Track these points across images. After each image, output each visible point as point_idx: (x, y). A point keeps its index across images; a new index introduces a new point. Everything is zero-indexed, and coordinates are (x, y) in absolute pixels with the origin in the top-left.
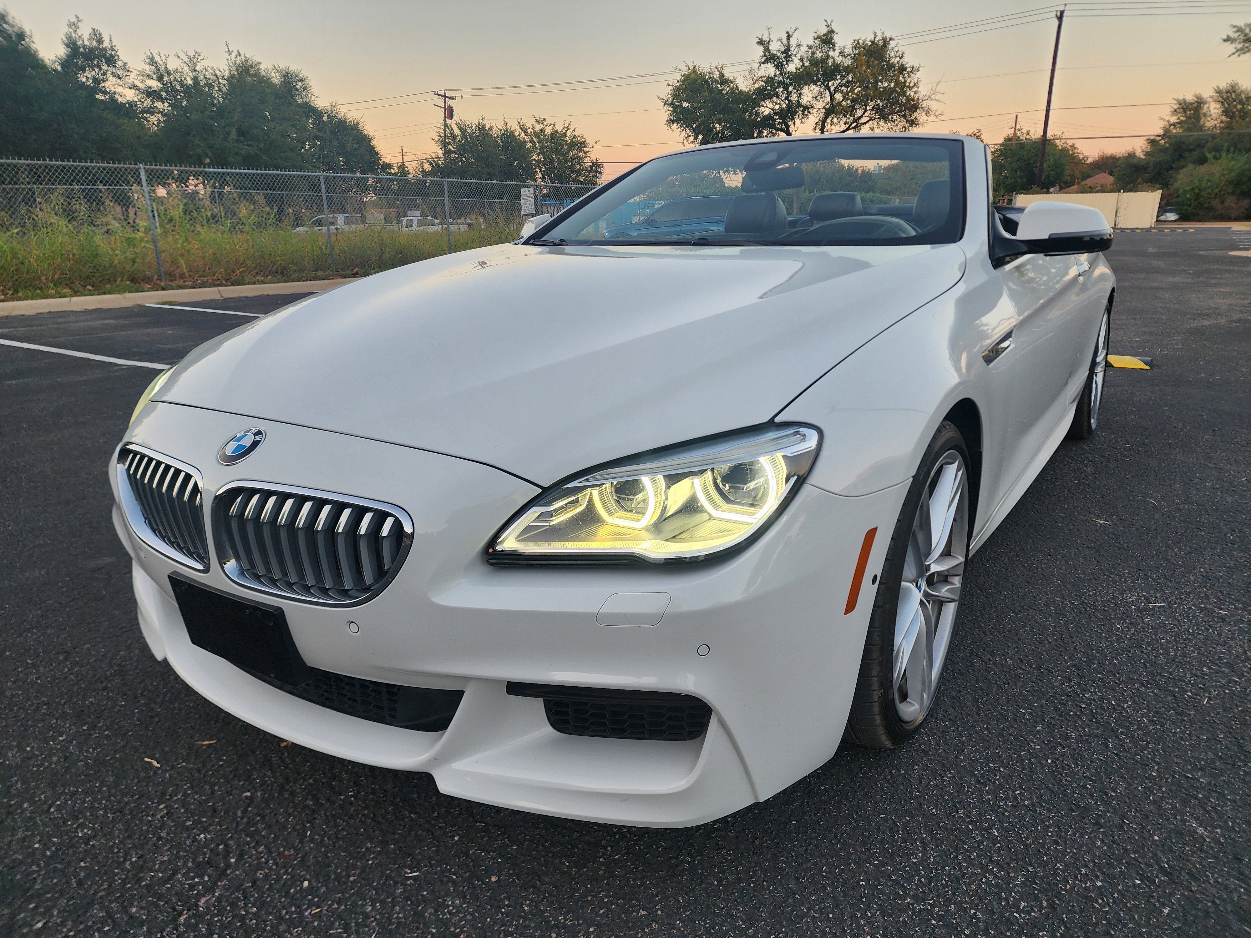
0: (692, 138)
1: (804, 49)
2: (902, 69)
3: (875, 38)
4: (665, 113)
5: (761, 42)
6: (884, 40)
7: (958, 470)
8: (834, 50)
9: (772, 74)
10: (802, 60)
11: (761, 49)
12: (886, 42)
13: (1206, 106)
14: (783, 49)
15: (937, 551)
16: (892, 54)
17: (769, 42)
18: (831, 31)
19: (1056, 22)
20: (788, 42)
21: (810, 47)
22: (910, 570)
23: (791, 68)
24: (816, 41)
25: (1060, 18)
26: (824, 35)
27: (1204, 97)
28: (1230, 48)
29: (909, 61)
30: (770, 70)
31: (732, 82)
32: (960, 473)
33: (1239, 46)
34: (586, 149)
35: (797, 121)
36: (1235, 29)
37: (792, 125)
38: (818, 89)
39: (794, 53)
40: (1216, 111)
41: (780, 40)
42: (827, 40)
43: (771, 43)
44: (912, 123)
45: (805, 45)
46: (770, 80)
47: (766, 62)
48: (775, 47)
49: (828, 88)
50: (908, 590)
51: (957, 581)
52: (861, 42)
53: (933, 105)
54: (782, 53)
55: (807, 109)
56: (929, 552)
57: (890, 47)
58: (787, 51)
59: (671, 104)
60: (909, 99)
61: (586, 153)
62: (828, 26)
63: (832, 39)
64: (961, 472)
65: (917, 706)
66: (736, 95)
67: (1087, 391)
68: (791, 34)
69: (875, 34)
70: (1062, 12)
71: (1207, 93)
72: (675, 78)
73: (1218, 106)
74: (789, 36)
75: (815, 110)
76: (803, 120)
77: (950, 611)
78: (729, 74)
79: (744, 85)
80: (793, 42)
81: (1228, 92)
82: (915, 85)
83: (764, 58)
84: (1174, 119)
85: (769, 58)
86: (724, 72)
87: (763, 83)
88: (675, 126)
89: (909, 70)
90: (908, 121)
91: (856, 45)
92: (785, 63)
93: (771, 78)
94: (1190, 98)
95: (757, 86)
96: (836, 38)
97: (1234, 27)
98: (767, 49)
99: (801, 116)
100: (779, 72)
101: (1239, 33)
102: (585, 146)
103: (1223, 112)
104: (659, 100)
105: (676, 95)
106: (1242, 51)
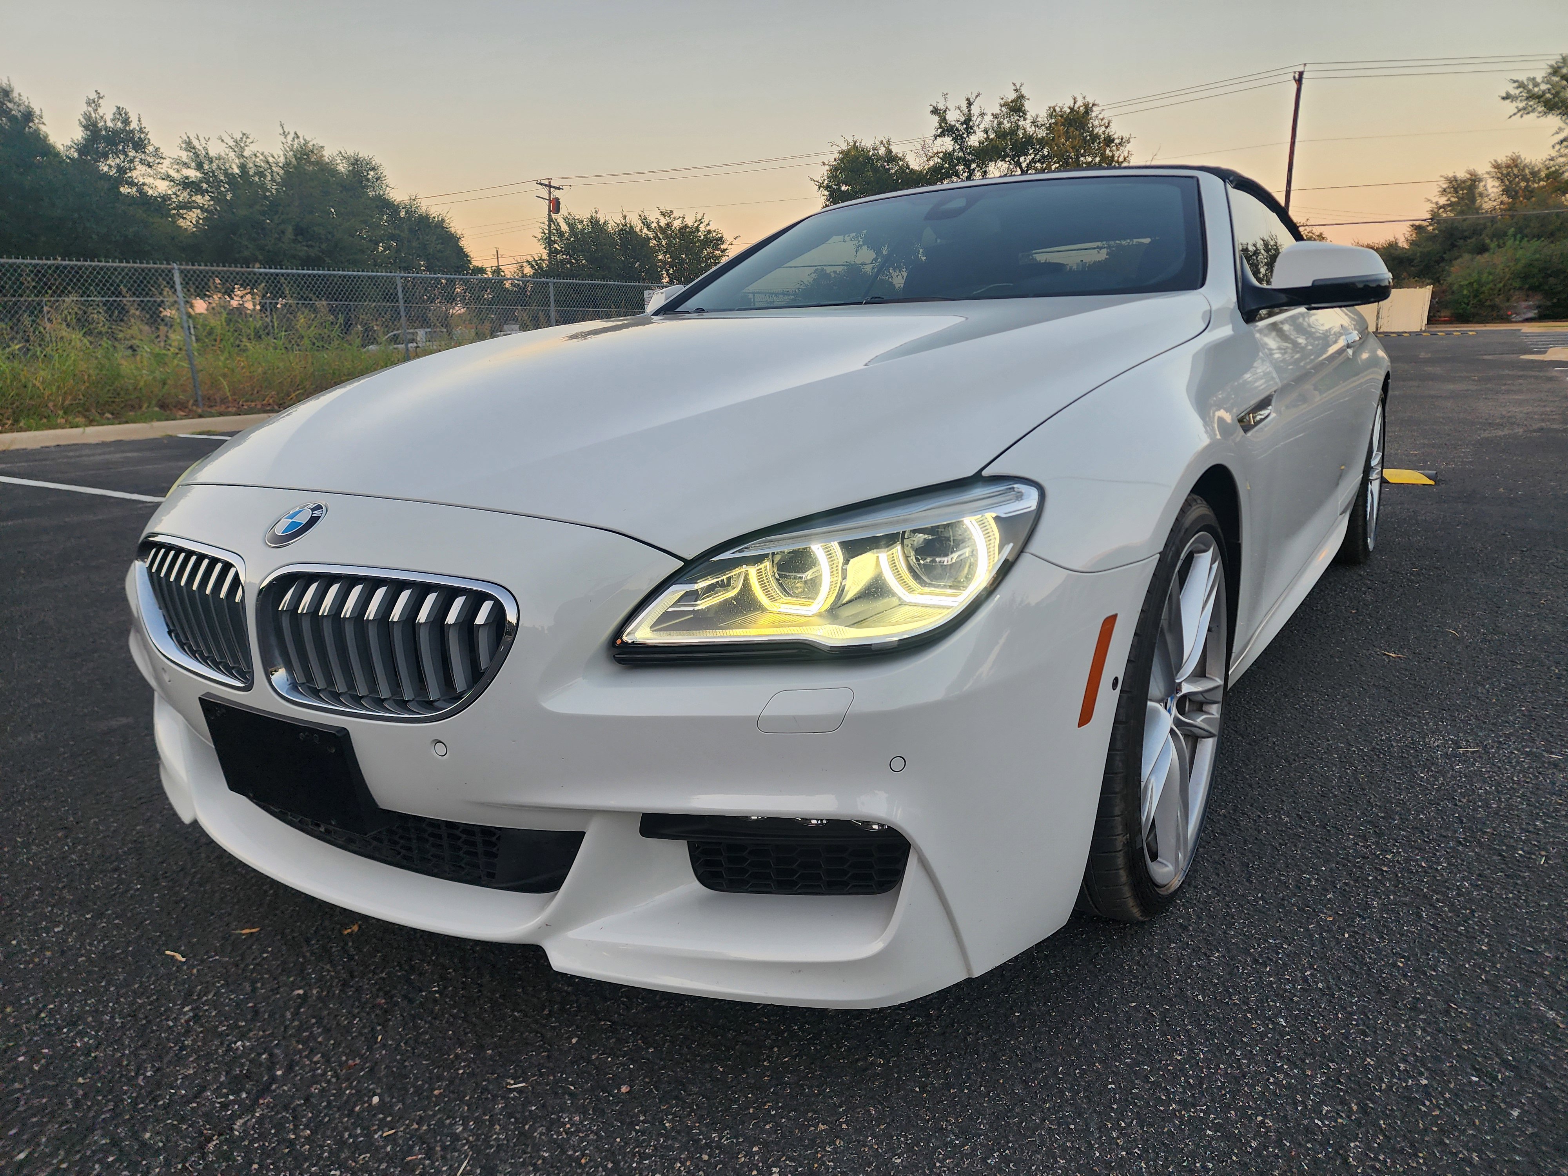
1: (988, 118)
2: (1109, 141)
3: (1075, 103)
4: (820, 199)
5: (935, 111)
6: (1086, 106)
7: (1213, 562)
8: (1025, 119)
9: (950, 149)
10: (986, 131)
11: (936, 119)
12: (1088, 109)
13: (1482, 184)
14: (962, 119)
15: (1190, 664)
16: (1096, 123)
17: (945, 111)
18: (1021, 97)
19: (1294, 86)
20: (969, 111)
21: (995, 116)
22: (1156, 687)
23: (974, 141)
24: (1003, 109)
25: (1299, 81)
26: (1012, 102)
27: (1480, 173)
28: (1510, 107)
29: (1116, 131)
30: (947, 144)
31: (901, 159)
32: (1215, 566)
33: (1521, 105)
34: (723, 247)
36: (1516, 85)
38: (1006, 165)
39: (977, 123)
40: (1495, 190)
41: (959, 108)
42: (1016, 107)
43: (948, 112)
45: (989, 114)
46: (947, 156)
47: (942, 135)
48: (953, 117)
49: (1019, 164)
50: (1155, 711)
51: (1215, 710)
52: (1058, 109)
54: (962, 124)
56: (1179, 666)
57: (1094, 114)
58: (967, 121)
59: (827, 188)
61: (723, 250)
62: (1016, 90)
63: (1023, 105)
64: (1217, 563)
65: (1170, 868)
66: (907, 172)
67: (1361, 499)
68: (972, 100)
69: (1075, 99)
70: (1301, 74)
71: (1483, 168)
72: (832, 157)
73: (1497, 183)
74: (970, 104)
77: (1207, 748)
78: (896, 150)
79: (916, 163)
80: (975, 110)
81: (1508, 166)
82: (1125, 159)
83: (940, 130)
84: (1443, 201)
85: (946, 130)
86: (891, 147)
87: (939, 160)
89: (1117, 141)
91: (1052, 112)
92: (965, 136)
93: (950, 154)
94: (1462, 175)
95: (931, 163)
96: (1027, 106)
97: (1515, 82)
98: (943, 120)
100: (958, 147)
101: (1521, 89)
102: (722, 243)
103: (1503, 190)
104: (812, 183)
105: (833, 177)
106: (1525, 110)
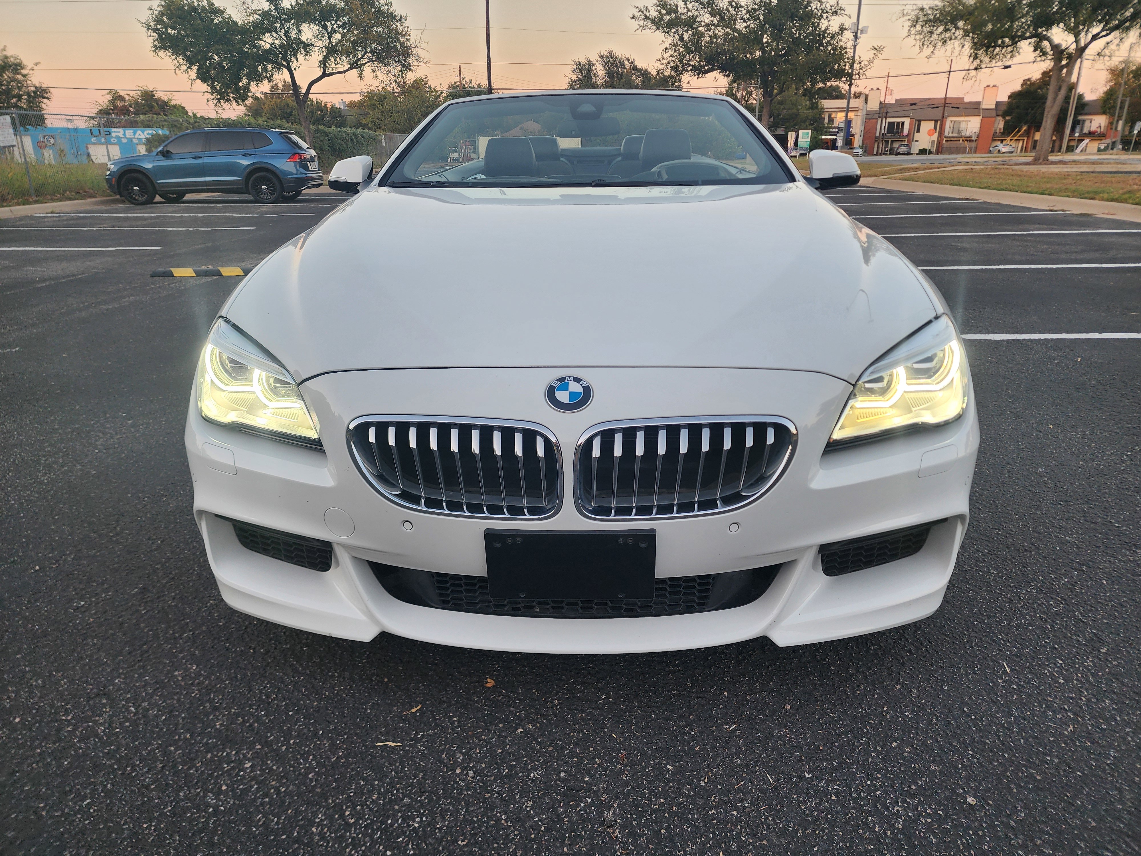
0: (184, 68)
2: (392, 17)
4: (149, 40)
9: (267, 8)
13: (594, 68)
16: (382, 1)
23: (286, 3)
27: (592, 60)
28: (635, 24)
29: (397, 9)
31: (223, 12)
33: (641, 23)
34: (24, 72)
35: (300, 57)
36: (637, 10)
37: (295, 61)
38: (317, 28)
40: (602, 72)
44: (407, 67)
46: (265, 14)
49: (325, 27)
53: (422, 53)
55: (307, 47)
59: (155, 30)
60: (402, 44)
61: (24, 76)
66: (231, 26)
71: (594, 58)
72: (156, 3)
73: (602, 68)
75: (316, 49)
76: (307, 57)
79: (239, 17)
81: (607, 58)
82: (406, 33)
84: (574, 77)
87: (258, 17)
88: (161, 53)
89: (397, 18)
90: (403, 66)
93: (267, 12)
94: (583, 61)
95: (251, 19)
97: (637, 8)
99: (304, 53)
100: (274, 8)
101: (641, 13)
102: (22, 68)
103: (606, 73)
104: (140, 24)
105: (159, 20)
106: (644, 27)
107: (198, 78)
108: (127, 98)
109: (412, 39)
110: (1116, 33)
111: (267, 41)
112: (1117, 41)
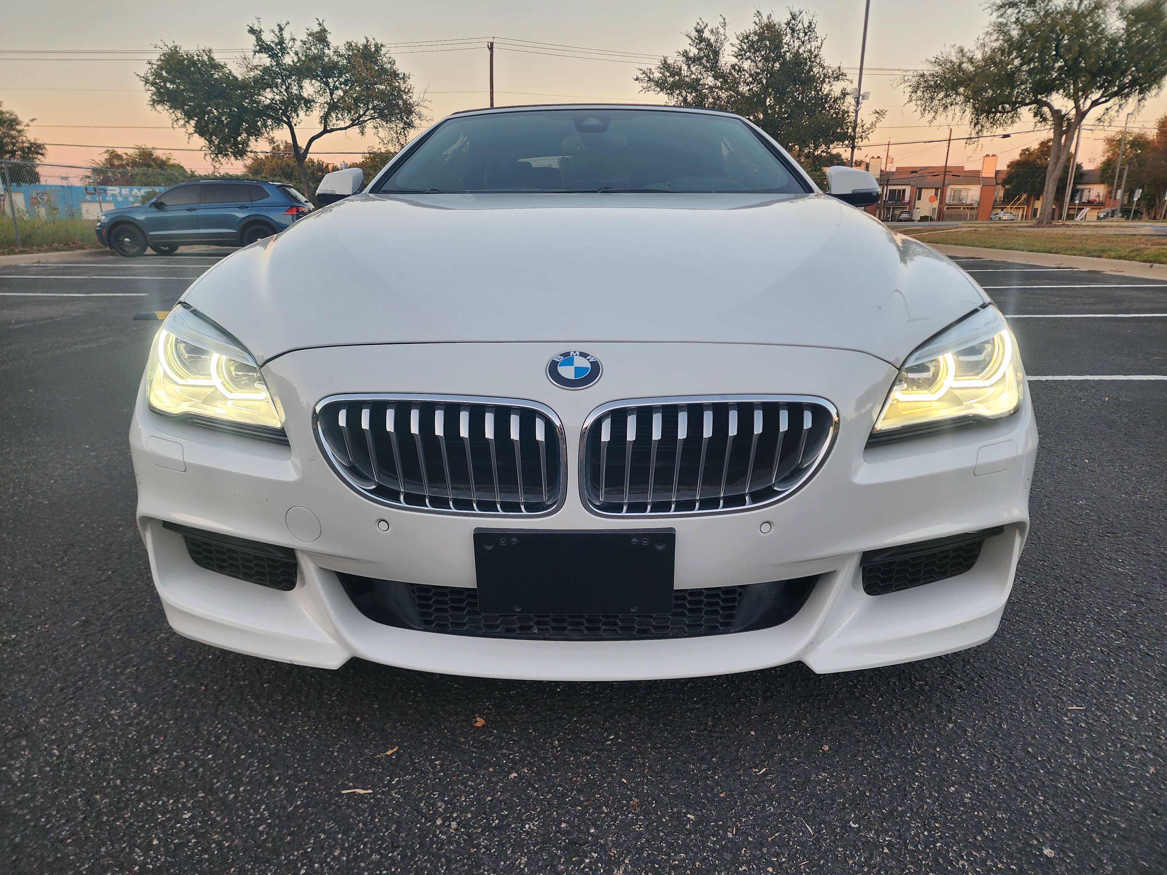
0: (182, 122)
1: (298, 43)
2: (395, 75)
3: (367, 42)
4: (147, 94)
5: (252, 31)
6: (376, 45)
8: (329, 49)
9: (268, 64)
10: (297, 54)
11: (253, 38)
12: (378, 48)
14: (277, 41)
16: (385, 59)
17: (260, 32)
18: (324, 31)
19: (488, 52)
20: (281, 35)
21: (304, 43)
23: (288, 60)
24: (310, 38)
25: (491, 48)
26: (317, 33)
28: (638, 85)
29: (400, 68)
30: (265, 60)
31: (223, 67)
33: (645, 85)
34: (19, 127)
35: (301, 113)
36: (641, 72)
37: (296, 117)
38: (319, 84)
39: (289, 46)
41: (273, 32)
42: (321, 37)
43: (262, 33)
44: (409, 125)
45: (299, 40)
46: (266, 70)
47: (260, 51)
48: (268, 38)
49: (327, 84)
52: (354, 44)
53: (424, 112)
54: (276, 44)
55: (308, 103)
57: (382, 53)
58: (281, 42)
59: (153, 84)
60: (405, 102)
61: (19, 131)
62: (320, 24)
63: (326, 37)
66: (232, 82)
68: (283, 27)
69: (366, 38)
70: (492, 44)
72: (155, 57)
74: (281, 29)
75: (318, 105)
76: (308, 113)
78: (218, 58)
79: (239, 72)
80: (286, 35)
82: (409, 91)
83: (258, 48)
85: (263, 48)
86: (212, 55)
87: (259, 72)
88: (159, 107)
89: (400, 76)
90: (405, 123)
91: (349, 46)
92: (280, 55)
93: (268, 67)
95: (252, 74)
96: (330, 38)
98: (259, 39)
99: (305, 109)
100: (275, 63)
101: (644, 75)
102: (17, 124)
104: (138, 78)
105: (157, 75)
106: (648, 89)
107: (195, 132)
108: (125, 157)
109: (415, 98)
110: (1115, 100)
111: (267, 96)
112: (1116, 107)
